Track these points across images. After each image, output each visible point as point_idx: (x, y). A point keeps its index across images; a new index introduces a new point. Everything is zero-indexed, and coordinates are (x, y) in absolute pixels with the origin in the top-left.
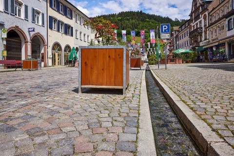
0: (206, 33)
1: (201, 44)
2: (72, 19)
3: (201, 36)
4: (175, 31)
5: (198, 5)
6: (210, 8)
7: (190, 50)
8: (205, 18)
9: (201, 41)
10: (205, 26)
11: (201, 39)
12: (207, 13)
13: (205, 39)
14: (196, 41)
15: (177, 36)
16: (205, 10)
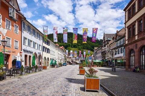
0: (108, 54)
1: (106, 58)
2: (49, 46)
3: (106, 54)
4: (95, 49)
5: (105, 40)
6: (110, 43)
7: (101, 61)
8: (108, 47)
9: (106, 57)
10: (108, 50)
11: (106, 56)
12: (108, 45)
13: (108, 56)
14: (104, 57)
15: (96, 53)
16: (108, 43)
